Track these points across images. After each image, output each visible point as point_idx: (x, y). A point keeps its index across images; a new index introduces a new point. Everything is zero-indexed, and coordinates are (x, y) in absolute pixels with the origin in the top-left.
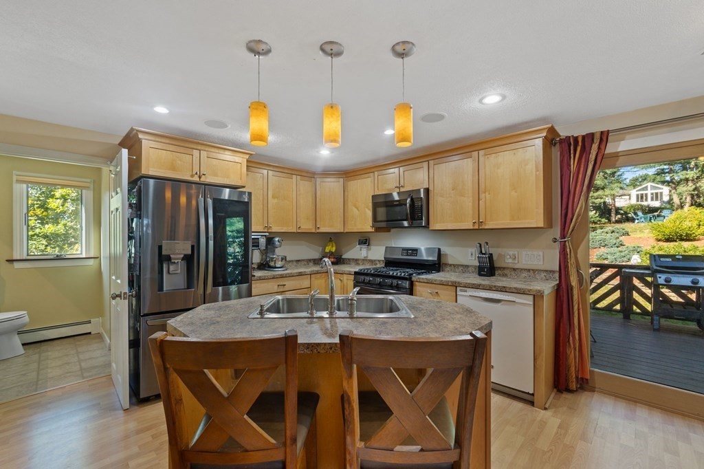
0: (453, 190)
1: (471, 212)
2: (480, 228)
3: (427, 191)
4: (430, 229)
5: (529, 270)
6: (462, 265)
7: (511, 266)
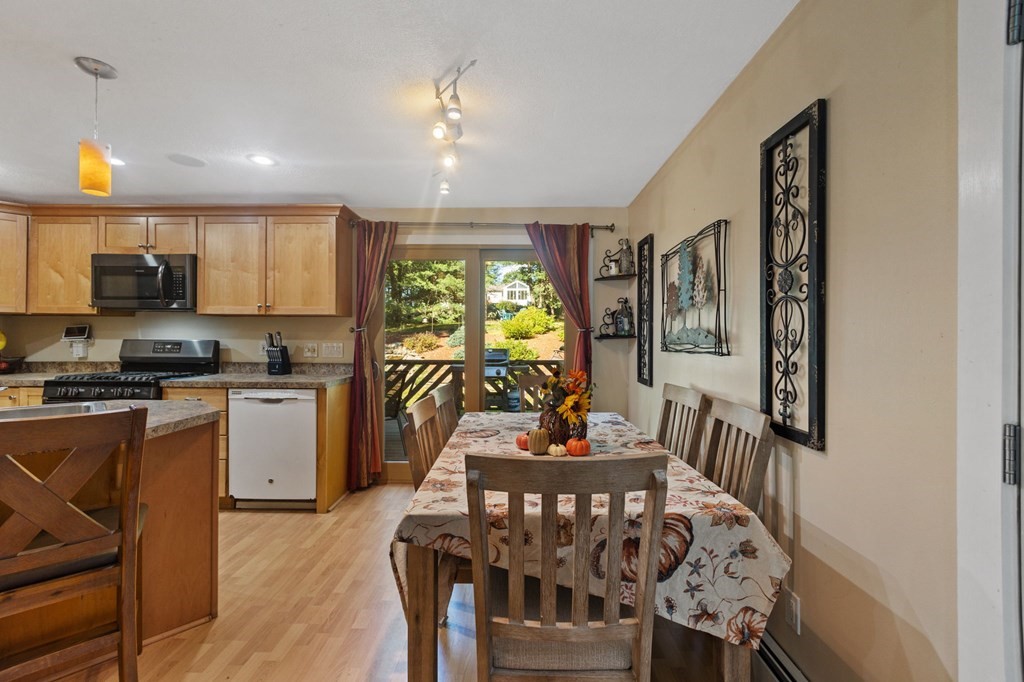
0: (232, 261)
1: (256, 293)
2: (268, 313)
3: (194, 258)
4: (198, 312)
5: (328, 365)
6: (250, 364)
7: (310, 360)
